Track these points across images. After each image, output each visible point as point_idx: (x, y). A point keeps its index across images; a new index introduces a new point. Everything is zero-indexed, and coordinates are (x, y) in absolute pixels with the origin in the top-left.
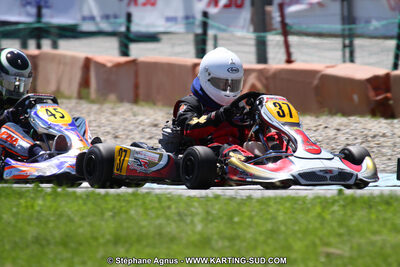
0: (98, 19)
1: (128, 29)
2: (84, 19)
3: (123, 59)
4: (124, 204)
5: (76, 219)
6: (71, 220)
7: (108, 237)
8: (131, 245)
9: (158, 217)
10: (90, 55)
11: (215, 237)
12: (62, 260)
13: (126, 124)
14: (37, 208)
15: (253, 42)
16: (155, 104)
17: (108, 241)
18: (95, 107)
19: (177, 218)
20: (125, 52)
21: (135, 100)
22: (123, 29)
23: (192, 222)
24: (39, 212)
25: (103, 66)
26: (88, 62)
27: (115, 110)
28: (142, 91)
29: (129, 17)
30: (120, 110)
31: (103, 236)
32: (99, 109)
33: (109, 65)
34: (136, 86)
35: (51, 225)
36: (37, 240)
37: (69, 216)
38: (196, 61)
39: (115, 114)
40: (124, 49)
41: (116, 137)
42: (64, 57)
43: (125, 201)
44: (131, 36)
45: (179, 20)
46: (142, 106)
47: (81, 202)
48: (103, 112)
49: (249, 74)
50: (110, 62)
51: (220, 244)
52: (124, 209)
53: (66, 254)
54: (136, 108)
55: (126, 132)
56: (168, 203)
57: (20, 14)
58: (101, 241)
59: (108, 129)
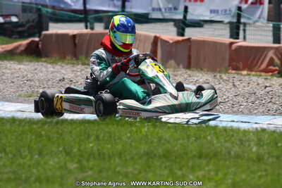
0: (163, 10)
1: (185, 17)
2: (153, 9)
3: (180, 38)
7: (194, 153)
8: (210, 159)
9: (226, 141)
10: (158, 35)
11: (267, 155)
15: (271, 29)
16: (202, 69)
17: (194, 156)
19: (238, 143)
21: (188, 67)
23: (249, 145)
25: (167, 42)
26: (156, 39)
28: (193, 60)
29: (186, 9)
30: (179, 72)
31: (191, 152)
33: (171, 42)
34: (189, 57)
38: (232, 40)
40: (181, 31)
44: (187, 22)
45: (220, 12)
46: (193, 71)
49: (269, 51)
50: (172, 40)
51: (270, 160)
54: (189, 72)
56: (231, 133)
57: (109, 6)
58: (190, 155)
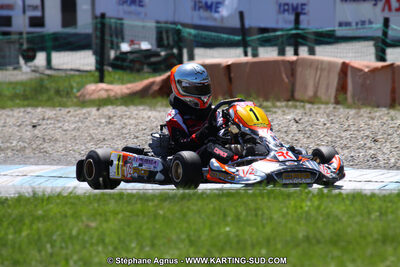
1: (385, 34)
3: (380, 64)
4: (389, 205)
5: (344, 219)
6: (340, 220)
7: (376, 236)
10: (347, 61)
12: (332, 258)
13: (385, 127)
14: (306, 209)
18: (352, 112)
20: (381, 57)
21: (392, 105)
22: (379, 34)
24: (307, 213)
25: (361, 70)
26: (345, 66)
27: (373, 115)
28: (397, 96)
29: (386, 22)
30: (378, 114)
31: (371, 235)
32: (357, 113)
33: (366, 70)
34: (393, 91)
35: (320, 224)
36: (307, 239)
37: (337, 216)
39: (373, 119)
40: (380, 54)
41: (376, 141)
42: (322, 62)
43: (391, 201)
44: (388, 41)
46: (399, 110)
47: (348, 202)
48: (361, 116)
50: (367, 67)
52: (390, 210)
53: (336, 253)
54: (392, 112)
55: (385, 136)
58: (369, 239)
59: (367, 133)
